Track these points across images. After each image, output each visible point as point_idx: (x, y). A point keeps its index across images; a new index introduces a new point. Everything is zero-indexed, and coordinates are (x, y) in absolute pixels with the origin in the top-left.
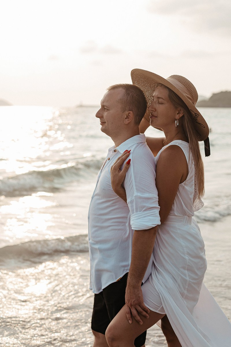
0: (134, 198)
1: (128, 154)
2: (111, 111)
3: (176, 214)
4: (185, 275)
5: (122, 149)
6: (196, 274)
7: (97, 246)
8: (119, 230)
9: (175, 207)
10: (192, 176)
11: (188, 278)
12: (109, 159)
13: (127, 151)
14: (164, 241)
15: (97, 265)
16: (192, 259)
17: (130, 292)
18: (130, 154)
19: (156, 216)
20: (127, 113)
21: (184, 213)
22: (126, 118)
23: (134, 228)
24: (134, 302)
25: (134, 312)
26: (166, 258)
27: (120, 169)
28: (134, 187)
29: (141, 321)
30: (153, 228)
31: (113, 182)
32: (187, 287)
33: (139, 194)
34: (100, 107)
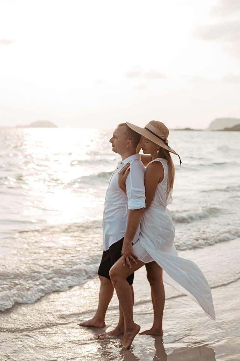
0: (130, 191)
1: (129, 165)
2: (118, 139)
3: (155, 203)
4: (159, 239)
5: (126, 162)
6: (166, 240)
7: (107, 221)
8: (121, 211)
9: (156, 199)
10: (166, 179)
11: (160, 241)
12: (118, 168)
13: (128, 163)
14: (148, 219)
15: (107, 232)
16: (164, 230)
17: (125, 247)
18: (130, 165)
19: (143, 202)
20: (128, 141)
21: (161, 204)
22: (127, 144)
23: (130, 208)
24: (128, 253)
25: (127, 259)
26: (148, 229)
27: (124, 173)
28: (131, 184)
29: (131, 265)
30: (141, 209)
31: (119, 181)
32: (160, 247)
33: (134, 189)
34: (112, 136)
